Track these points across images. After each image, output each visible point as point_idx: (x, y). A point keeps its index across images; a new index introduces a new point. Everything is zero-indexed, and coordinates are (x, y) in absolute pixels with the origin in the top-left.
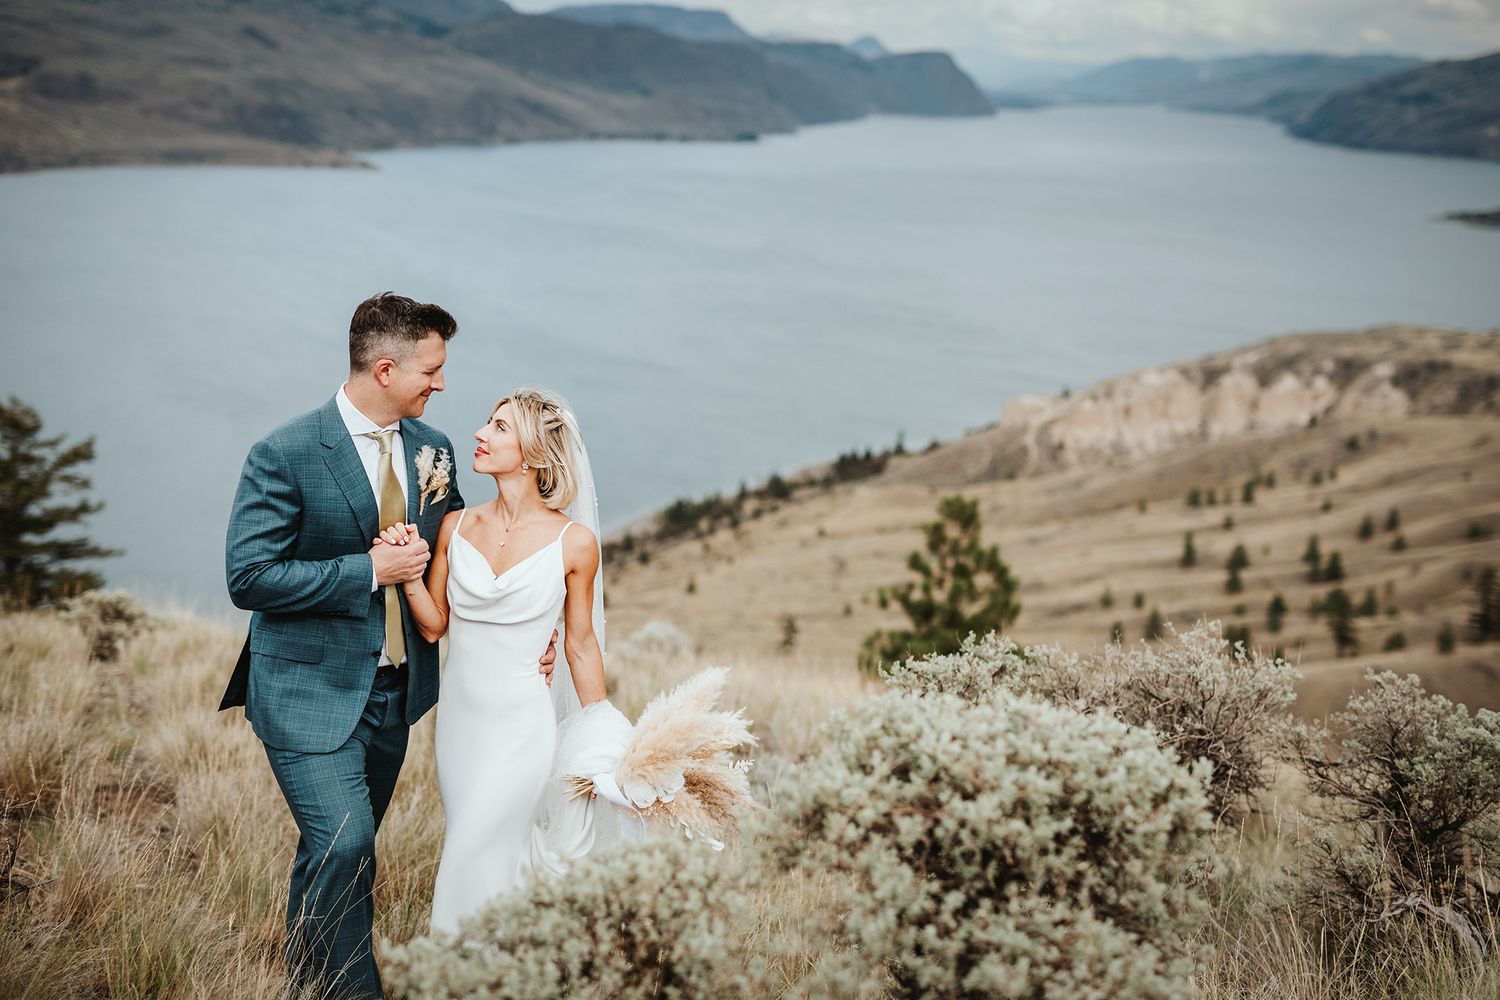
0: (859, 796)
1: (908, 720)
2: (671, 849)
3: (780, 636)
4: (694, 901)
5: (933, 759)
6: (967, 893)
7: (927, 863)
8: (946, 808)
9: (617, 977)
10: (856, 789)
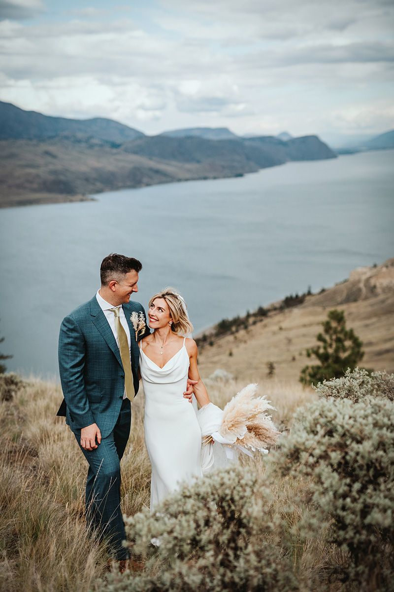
0: (313, 444)
1: (330, 411)
2: (237, 471)
3: (267, 371)
4: (248, 492)
5: (342, 427)
6: (362, 483)
7: (344, 470)
8: (350, 447)
9: (219, 525)
10: (311, 441)
